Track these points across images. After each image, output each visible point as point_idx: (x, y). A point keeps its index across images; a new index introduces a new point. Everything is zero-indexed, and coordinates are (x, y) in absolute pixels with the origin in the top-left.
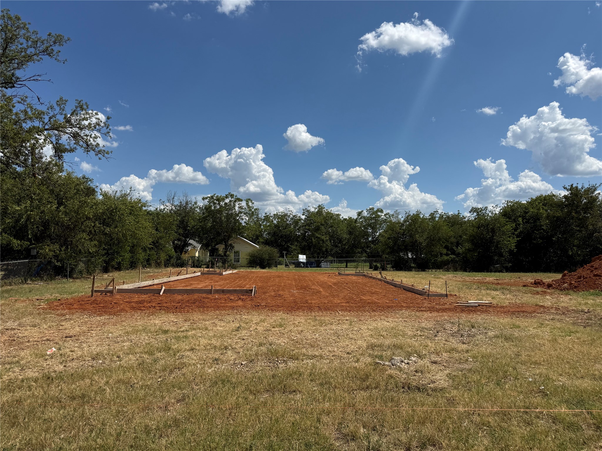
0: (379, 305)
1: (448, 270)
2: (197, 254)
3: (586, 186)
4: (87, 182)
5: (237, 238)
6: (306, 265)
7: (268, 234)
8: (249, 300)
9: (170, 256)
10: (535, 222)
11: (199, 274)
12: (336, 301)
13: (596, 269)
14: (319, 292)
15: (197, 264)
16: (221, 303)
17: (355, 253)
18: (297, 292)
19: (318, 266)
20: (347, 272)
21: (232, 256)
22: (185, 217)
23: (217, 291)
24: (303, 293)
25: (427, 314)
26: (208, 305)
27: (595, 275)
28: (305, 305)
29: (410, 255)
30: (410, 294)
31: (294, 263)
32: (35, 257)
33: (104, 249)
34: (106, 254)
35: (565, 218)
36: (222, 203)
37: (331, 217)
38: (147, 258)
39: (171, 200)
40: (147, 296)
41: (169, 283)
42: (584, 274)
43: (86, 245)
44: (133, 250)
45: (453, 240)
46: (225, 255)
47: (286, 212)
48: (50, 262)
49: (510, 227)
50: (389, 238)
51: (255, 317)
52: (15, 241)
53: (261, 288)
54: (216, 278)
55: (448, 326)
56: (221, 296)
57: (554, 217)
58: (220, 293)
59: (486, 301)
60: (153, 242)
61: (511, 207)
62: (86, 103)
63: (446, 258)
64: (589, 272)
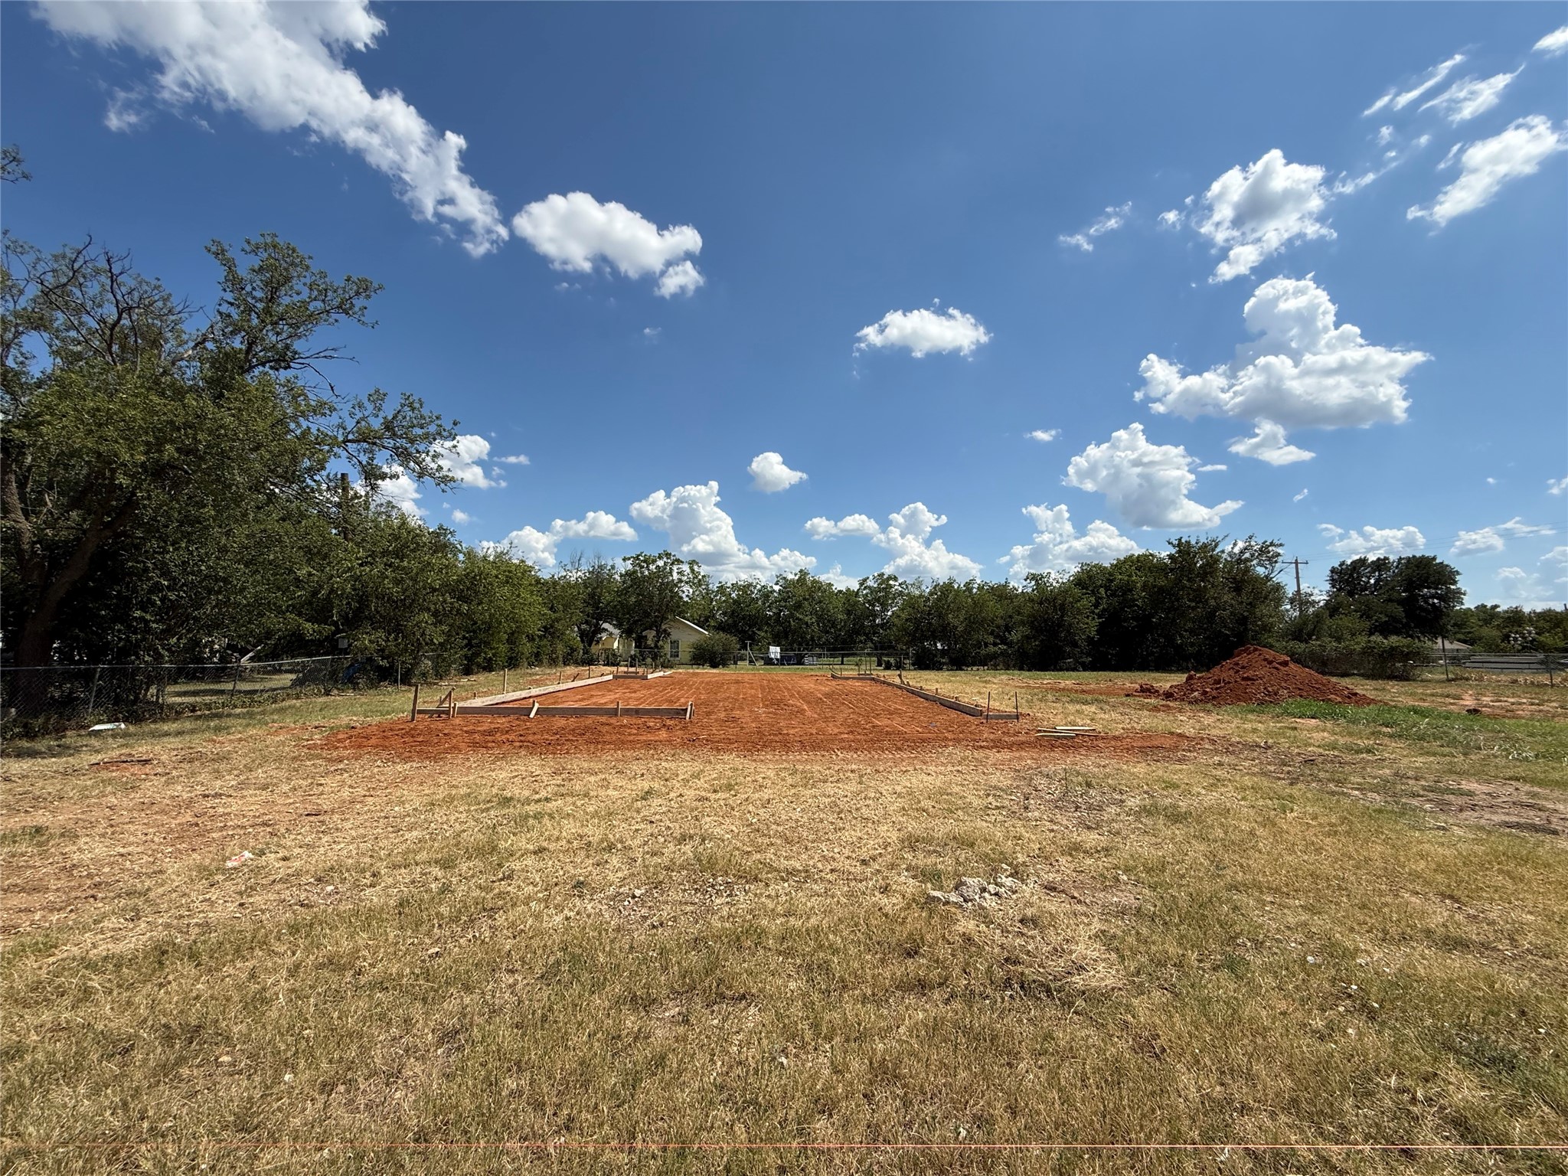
0: (906, 736)
1: (995, 668)
2: (616, 645)
3: (1203, 540)
4: (445, 535)
5: (675, 620)
6: (783, 661)
7: (724, 614)
8: (680, 729)
9: (571, 649)
10: (1124, 594)
11: (610, 677)
12: (832, 729)
13: (1243, 667)
14: (802, 711)
15: (612, 660)
16: (630, 735)
17: (855, 643)
18: (764, 712)
19: (800, 663)
20: (845, 673)
21: (667, 648)
22: (596, 588)
23: (627, 712)
24: (775, 714)
25: (994, 756)
26: (607, 738)
27: (1244, 679)
28: (777, 739)
29: (939, 646)
30: (953, 714)
31: (762, 658)
32: (345, 652)
33: (464, 638)
34: (466, 646)
35: (1172, 588)
36: (652, 567)
37: (819, 588)
38: (535, 651)
39: (576, 563)
40: (507, 719)
41: (554, 695)
42: (1224, 675)
43: (428, 632)
44: (512, 640)
45: (1000, 622)
46: (656, 646)
47: (750, 581)
48: (370, 660)
49: (1087, 602)
50: (907, 620)
51: (684, 765)
52: (308, 625)
53: (705, 703)
54: (635, 684)
55: (1041, 782)
56: (634, 721)
57: (1155, 586)
58: (631, 716)
59: (1083, 724)
60: (545, 627)
61: (1088, 572)
62: (420, 400)
63: (992, 649)
64: (1231, 672)
